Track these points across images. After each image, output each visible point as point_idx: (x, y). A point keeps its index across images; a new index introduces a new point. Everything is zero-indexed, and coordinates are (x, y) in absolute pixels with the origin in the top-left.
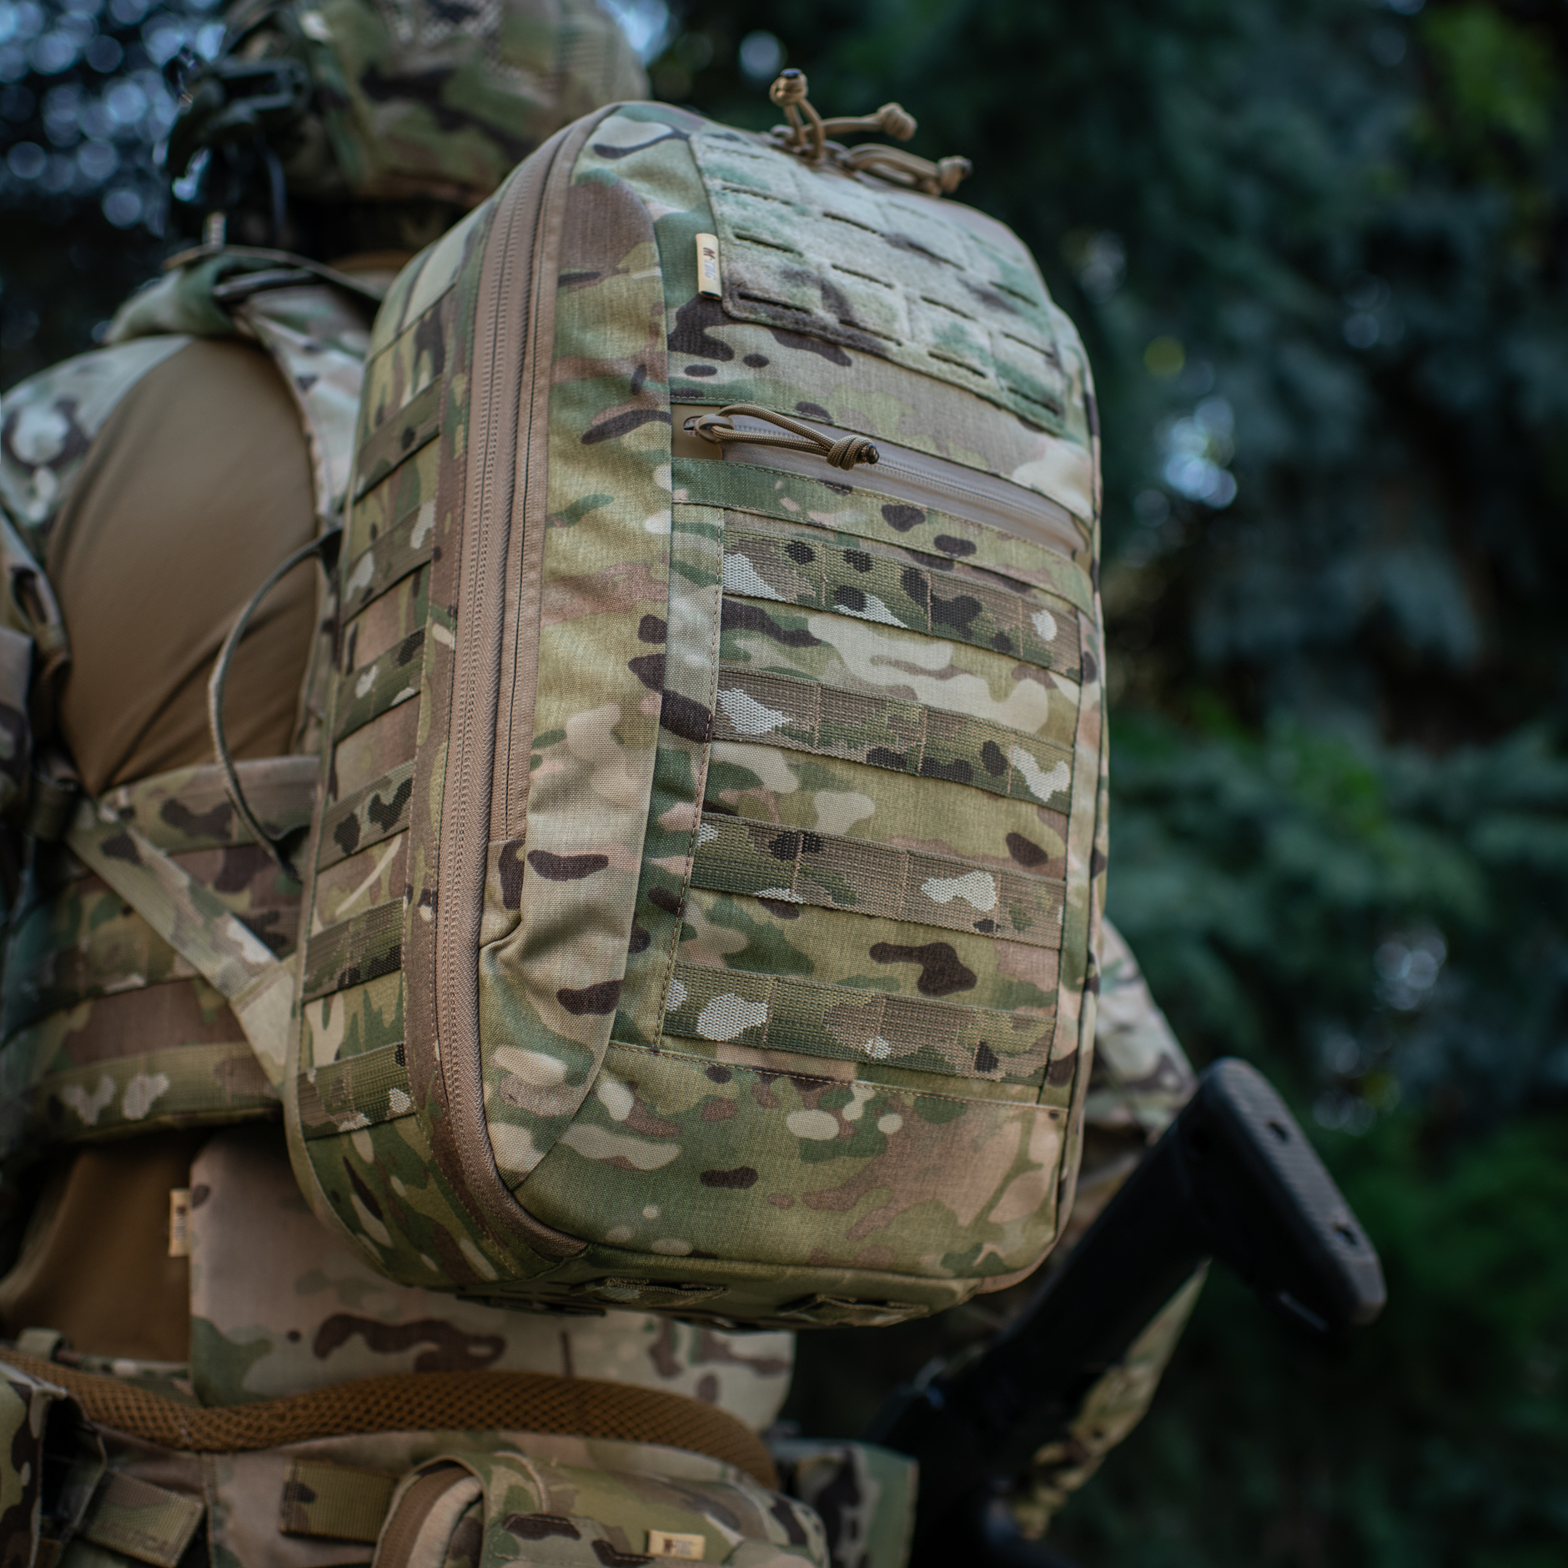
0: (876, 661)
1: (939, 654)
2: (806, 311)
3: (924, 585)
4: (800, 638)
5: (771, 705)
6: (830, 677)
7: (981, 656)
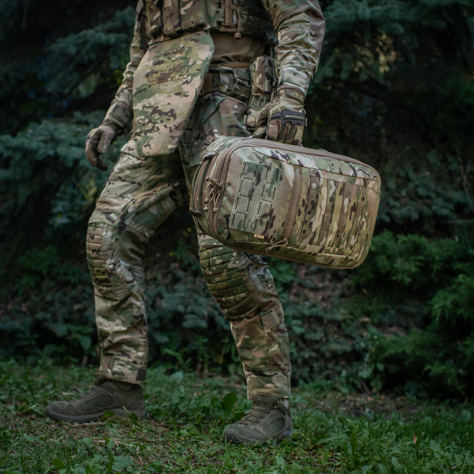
0: (319, 221)
1: (318, 208)
2: (268, 222)
3: (309, 211)
4: (315, 233)
5: (323, 239)
6: (319, 228)
7: (319, 201)
